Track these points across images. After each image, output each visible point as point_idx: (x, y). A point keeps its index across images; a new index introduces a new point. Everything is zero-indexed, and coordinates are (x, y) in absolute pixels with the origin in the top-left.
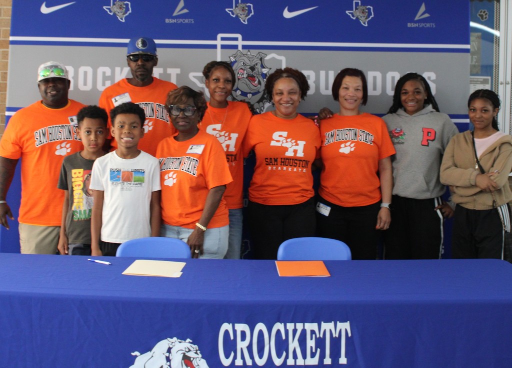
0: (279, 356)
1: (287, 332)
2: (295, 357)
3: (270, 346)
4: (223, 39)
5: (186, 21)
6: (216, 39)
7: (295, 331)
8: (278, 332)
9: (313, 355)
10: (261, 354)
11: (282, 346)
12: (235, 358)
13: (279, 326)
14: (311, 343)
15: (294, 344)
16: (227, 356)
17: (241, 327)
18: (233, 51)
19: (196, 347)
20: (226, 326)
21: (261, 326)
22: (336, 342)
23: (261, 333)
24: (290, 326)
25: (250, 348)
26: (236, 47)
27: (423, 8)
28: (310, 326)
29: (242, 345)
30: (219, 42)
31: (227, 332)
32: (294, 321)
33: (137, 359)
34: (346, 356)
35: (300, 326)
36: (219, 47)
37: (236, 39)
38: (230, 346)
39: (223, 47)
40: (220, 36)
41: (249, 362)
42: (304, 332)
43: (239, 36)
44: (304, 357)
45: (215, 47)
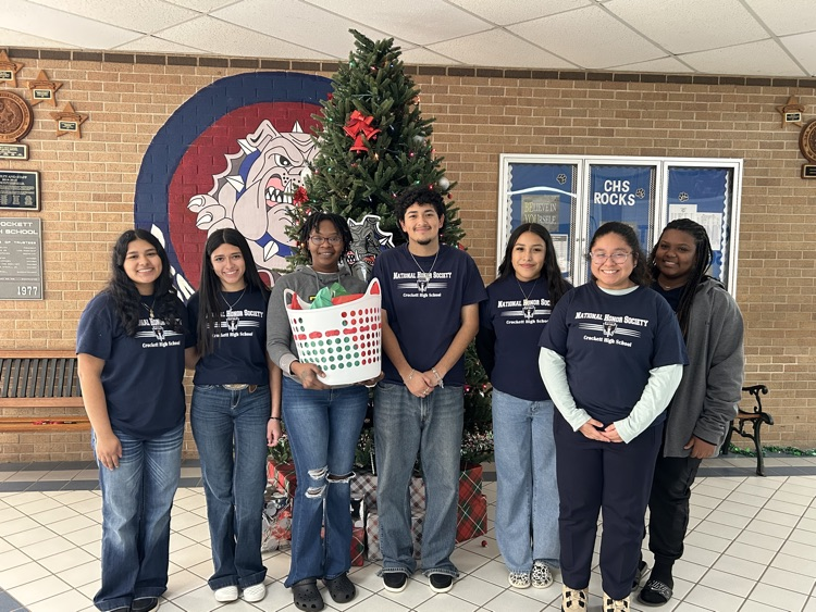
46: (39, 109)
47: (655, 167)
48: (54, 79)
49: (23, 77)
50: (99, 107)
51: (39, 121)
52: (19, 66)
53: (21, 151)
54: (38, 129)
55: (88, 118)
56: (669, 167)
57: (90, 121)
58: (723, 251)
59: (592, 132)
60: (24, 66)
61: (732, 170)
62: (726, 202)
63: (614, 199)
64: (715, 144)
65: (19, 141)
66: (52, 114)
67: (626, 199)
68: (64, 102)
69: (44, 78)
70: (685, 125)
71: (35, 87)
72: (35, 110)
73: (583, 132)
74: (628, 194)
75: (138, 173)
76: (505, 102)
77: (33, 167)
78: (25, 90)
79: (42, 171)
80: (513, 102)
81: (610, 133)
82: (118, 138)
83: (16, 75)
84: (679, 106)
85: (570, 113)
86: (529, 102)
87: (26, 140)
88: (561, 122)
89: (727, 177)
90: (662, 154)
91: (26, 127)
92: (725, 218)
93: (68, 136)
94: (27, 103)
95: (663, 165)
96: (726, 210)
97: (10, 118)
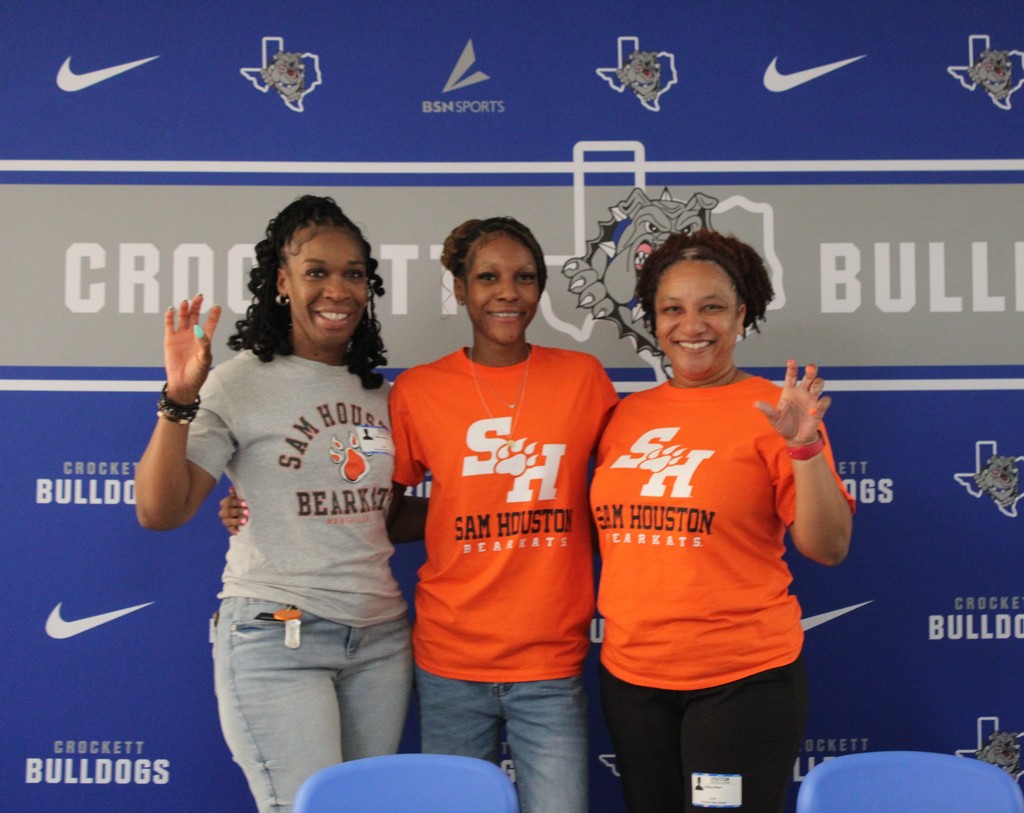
4: (590, 156)
5: (483, 106)
6: (569, 158)
18: (621, 192)
26: (628, 179)
30: (578, 167)
36: (579, 180)
37: (628, 156)
39: (591, 179)
40: (581, 148)
43: (637, 147)
45: (566, 179)
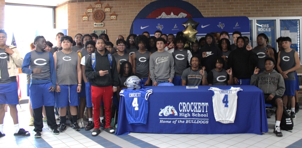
0: (192, 110)
1: (194, 104)
2: (196, 110)
3: (190, 107)
7: (196, 104)
8: (192, 105)
9: (200, 110)
10: (188, 110)
11: (193, 107)
12: (183, 110)
13: (192, 103)
14: (199, 107)
15: (196, 107)
16: (181, 110)
17: (184, 103)
19: (174, 108)
20: (181, 103)
21: (188, 103)
22: (205, 107)
23: (188, 105)
24: (195, 103)
25: (186, 108)
27: (237, 23)
28: (199, 103)
29: (184, 107)
31: (181, 104)
32: (196, 102)
33: (161, 111)
34: (207, 110)
35: (197, 103)
38: (182, 108)
41: (186, 111)
42: (198, 105)
44: (198, 110)
46: (106, 14)
47: (276, 20)
48: (110, 6)
49: (103, 6)
50: (121, 12)
51: (106, 16)
52: (102, 3)
53: (102, 24)
54: (106, 18)
55: (118, 15)
56: (280, 20)
57: (119, 16)
58: (299, 44)
59: (257, 11)
60: (103, 3)
61: (299, 20)
62: (298, 29)
63: (264, 30)
64: (294, 12)
65: (101, 22)
66: (109, 15)
67: (268, 30)
68: (112, 11)
69: (108, 6)
70: (284, 7)
71: (106, 8)
72: (105, 14)
73: (254, 11)
74: (268, 28)
75: (130, 28)
76: (230, 3)
77: (105, 28)
78: (103, 9)
79: (107, 29)
80: (233, 3)
81: (262, 11)
82: (125, 20)
83: (101, 5)
84: (282, 2)
85: (250, 6)
86: (238, 3)
87: (103, 22)
88: (247, 8)
89: (298, 22)
90: (278, 16)
91: (103, 18)
92: (298, 34)
93: (113, 20)
94: (104, 12)
95: (278, 19)
96: (298, 32)
97: (100, 16)
